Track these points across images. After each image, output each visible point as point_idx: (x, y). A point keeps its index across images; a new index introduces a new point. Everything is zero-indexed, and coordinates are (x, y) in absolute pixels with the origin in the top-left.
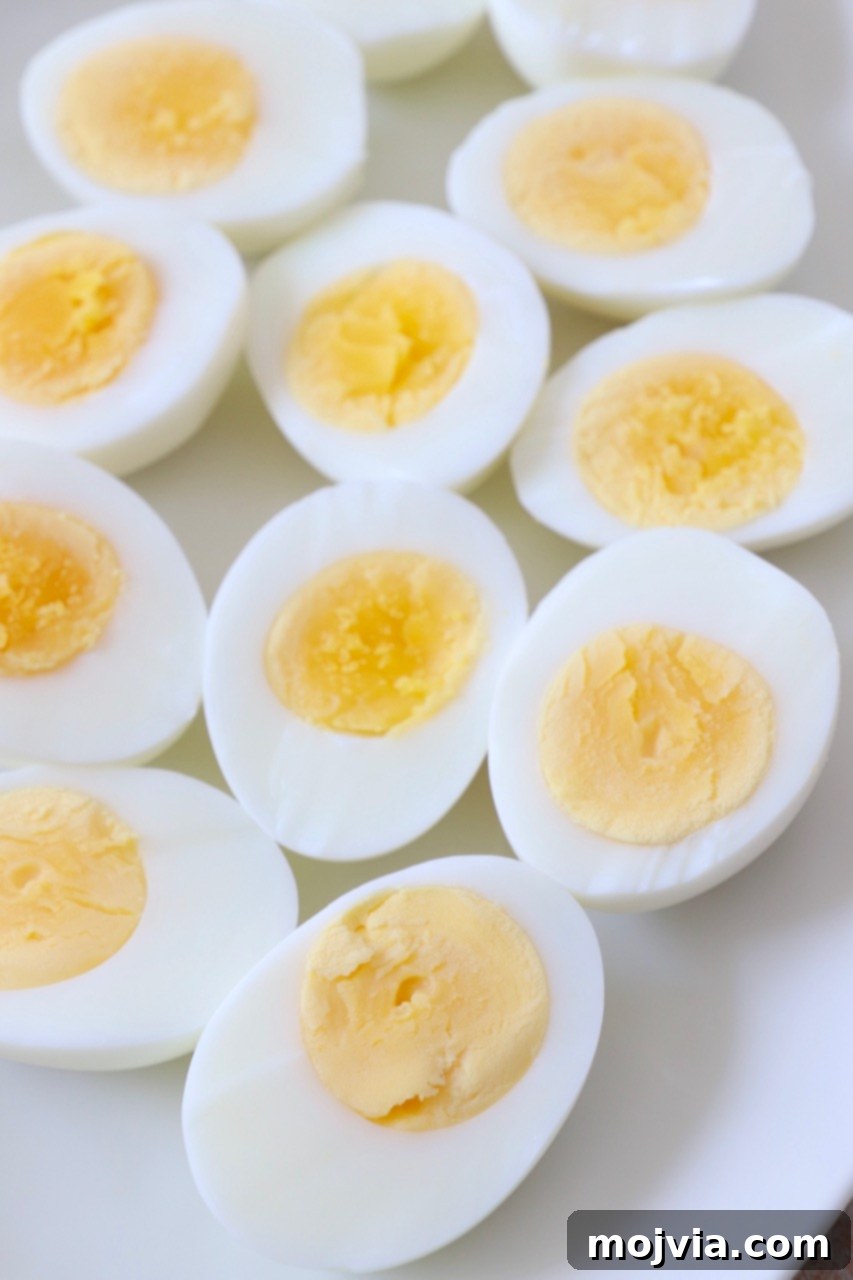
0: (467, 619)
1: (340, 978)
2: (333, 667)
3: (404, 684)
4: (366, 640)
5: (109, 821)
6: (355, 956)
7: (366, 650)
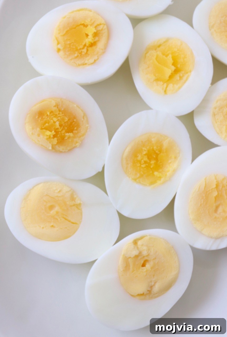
0: (176, 158)
1: (130, 257)
2: (139, 165)
3: (156, 173)
4: (148, 158)
5: (75, 196)
6: (135, 253)
7: (149, 161)
